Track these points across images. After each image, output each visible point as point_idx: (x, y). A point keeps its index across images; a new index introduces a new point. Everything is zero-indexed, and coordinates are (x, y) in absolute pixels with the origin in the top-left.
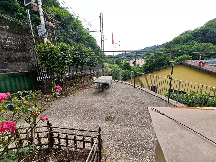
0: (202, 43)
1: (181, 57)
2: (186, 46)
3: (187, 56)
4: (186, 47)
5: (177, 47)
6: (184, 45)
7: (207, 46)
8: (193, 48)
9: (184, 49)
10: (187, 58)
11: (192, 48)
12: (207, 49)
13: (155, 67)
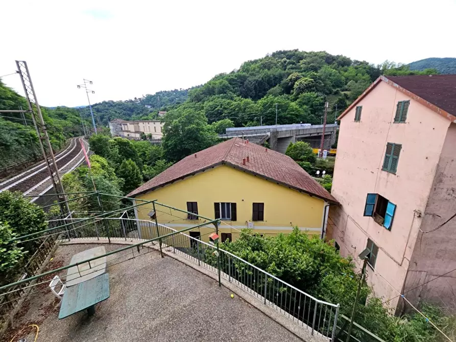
0: (242, 99)
1: (220, 122)
2: (224, 100)
3: (228, 121)
4: (224, 102)
5: (212, 101)
6: (220, 99)
7: (248, 104)
8: (232, 106)
9: (222, 105)
10: (228, 124)
11: (232, 104)
12: (248, 108)
13: (184, 144)
